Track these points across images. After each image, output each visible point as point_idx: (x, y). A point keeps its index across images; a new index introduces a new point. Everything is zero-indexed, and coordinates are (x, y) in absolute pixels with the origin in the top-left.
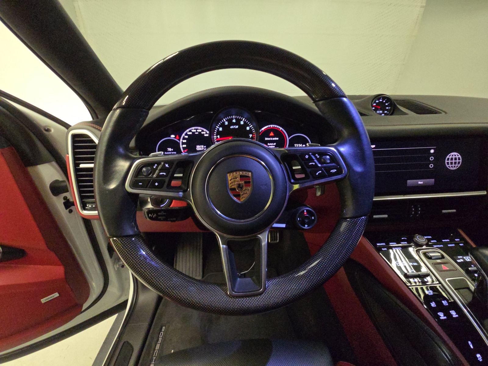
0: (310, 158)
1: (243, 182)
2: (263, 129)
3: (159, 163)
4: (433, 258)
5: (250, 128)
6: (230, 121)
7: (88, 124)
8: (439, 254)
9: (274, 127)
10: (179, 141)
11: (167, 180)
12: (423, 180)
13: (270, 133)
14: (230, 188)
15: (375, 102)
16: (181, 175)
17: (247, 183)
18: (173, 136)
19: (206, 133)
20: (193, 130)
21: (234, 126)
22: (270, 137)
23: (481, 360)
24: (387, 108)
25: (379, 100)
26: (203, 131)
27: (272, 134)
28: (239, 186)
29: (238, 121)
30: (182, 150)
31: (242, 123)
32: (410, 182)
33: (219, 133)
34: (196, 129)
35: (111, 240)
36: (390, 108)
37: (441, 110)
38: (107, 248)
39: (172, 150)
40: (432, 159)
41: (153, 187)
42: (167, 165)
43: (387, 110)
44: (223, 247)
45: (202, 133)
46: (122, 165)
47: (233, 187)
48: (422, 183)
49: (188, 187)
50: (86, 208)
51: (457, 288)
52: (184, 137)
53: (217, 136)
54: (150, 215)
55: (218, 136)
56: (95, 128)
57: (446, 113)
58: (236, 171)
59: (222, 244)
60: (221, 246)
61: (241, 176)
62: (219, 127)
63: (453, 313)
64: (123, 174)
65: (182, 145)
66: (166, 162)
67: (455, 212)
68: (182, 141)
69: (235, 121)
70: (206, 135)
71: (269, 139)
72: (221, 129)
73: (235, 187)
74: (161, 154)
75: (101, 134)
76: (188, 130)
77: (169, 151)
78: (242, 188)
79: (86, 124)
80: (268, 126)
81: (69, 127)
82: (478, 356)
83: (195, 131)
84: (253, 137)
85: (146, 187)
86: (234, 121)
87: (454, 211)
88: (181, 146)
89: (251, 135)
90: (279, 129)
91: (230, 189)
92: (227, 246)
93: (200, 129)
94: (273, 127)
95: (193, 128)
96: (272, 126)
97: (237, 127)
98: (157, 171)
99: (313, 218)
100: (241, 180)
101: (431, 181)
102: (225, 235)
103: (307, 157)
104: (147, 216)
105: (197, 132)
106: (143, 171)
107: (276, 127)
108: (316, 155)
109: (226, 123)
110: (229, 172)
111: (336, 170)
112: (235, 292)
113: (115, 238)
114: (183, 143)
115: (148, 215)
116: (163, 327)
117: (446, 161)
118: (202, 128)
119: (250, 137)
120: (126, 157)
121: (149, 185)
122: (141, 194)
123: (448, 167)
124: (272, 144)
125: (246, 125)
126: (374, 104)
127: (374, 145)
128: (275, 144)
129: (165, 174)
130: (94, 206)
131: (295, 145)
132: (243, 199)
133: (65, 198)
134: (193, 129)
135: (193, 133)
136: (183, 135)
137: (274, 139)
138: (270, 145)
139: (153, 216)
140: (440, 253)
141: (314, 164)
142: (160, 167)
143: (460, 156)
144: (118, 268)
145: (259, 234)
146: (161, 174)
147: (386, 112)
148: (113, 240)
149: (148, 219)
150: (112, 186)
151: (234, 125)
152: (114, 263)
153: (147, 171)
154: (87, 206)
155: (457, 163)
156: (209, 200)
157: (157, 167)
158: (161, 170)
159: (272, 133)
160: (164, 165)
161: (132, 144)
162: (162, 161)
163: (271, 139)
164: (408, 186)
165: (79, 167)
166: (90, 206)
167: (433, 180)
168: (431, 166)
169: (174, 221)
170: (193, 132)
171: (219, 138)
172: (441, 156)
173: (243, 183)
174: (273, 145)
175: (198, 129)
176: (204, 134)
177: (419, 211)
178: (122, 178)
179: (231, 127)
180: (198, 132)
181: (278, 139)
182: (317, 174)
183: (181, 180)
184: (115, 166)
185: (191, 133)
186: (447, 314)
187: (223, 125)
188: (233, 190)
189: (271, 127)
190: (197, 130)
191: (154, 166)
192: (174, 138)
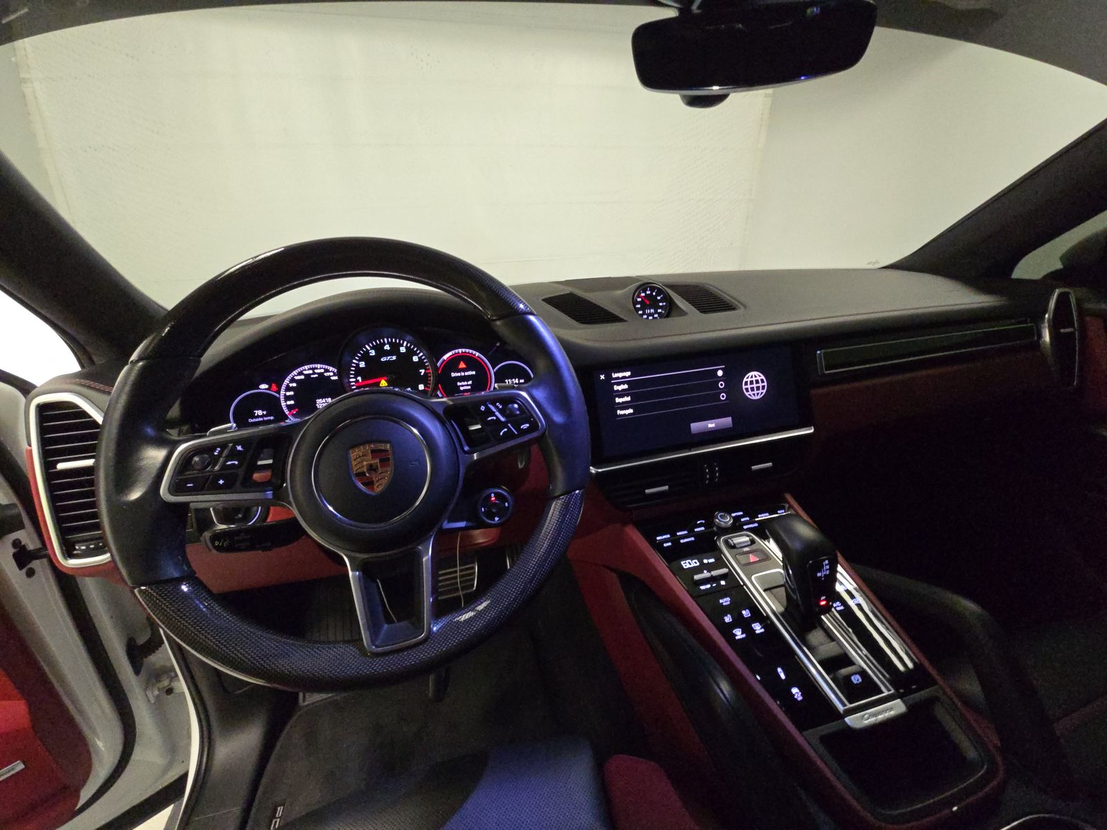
0: (488, 409)
1: (377, 461)
2: (445, 357)
3: (223, 445)
4: (737, 546)
5: (420, 358)
6: (379, 349)
7: (74, 381)
8: (747, 539)
9: (465, 352)
10: (277, 395)
11: (241, 472)
12: (713, 421)
13: (459, 364)
14: (355, 472)
15: (639, 296)
16: (270, 461)
17: (384, 461)
18: (264, 386)
19: (332, 373)
20: (305, 370)
21: (389, 357)
22: (459, 371)
23: (800, 698)
24: (661, 304)
25: (645, 291)
26: (327, 371)
27: (462, 365)
28: (371, 468)
29: (395, 349)
30: (287, 412)
31: (403, 350)
32: (696, 427)
33: (359, 372)
34: (313, 369)
35: (136, 591)
36: (664, 304)
37: (741, 303)
38: (125, 648)
39: (265, 413)
40: (721, 385)
41: (217, 489)
42: (239, 448)
43: (661, 307)
44: (353, 575)
45: (326, 374)
46: (154, 455)
47: (359, 471)
48: (713, 425)
49: (284, 480)
50: (75, 552)
51: (767, 587)
52: (288, 385)
53: (355, 377)
54: (217, 543)
55: (359, 378)
56: (89, 387)
57: (745, 307)
58: (363, 444)
59: (352, 570)
60: (350, 573)
61: (373, 451)
62: (359, 361)
63: (758, 628)
64: (154, 472)
65: (286, 402)
66: (237, 442)
67: (770, 467)
68: (285, 394)
69: (389, 348)
70: (332, 378)
71: (459, 374)
72: (362, 364)
73: (365, 469)
74: (230, 428)
75: (111, 400)
76: (295, 373)
77: (258, 416)
78: (375, 470)
79: (68, 381)
80: (453, 352)
81: (32, 390)
82: (795, 690)
83: (311, 372)
84: (428, 373)
85: (202, 489)
86: (387, 347)
87: (770, 464)
88: (282, 404)
89: (423, 371)
90: (475, 355)
91: (356, 474)
92: (361, 573)
93: (320, 368)
94: (462, 352)
95: (306, 367)
96: (460, 351)
97: (394, 358)
98: (222, 459)
99: (507, 505)
100: (373, 458)
101: (727, 421)
102: (358, 555)
103: (483, 408)
104: (210, 544)
105: (314, 373)
106: (193, 462)
107: (468, 353)
108: (498, 404)
109: (373, 353)
110: (353, 446)
111: (528, 425)
112: (377, 647)
113: (143, 588)
114: (287, 398)
115: (213, 543)
116: (279, 808)
117: (744, 387)
118: (324, 366)
119: (422, 374)
120: (160, 442)
121: (206, 485)
122: (193, 502)
123: (749, 396)
124: (466, 383)
125: (410, 352)
126: (639, 300)
127: (628, 371)
128: (470, 382)
129: (236, 463)
130: (92, 546)
131: (506, 381)
132: (379, 489)
133: (16, 543)
134: (307, 369)
135: (308, 376)
136: (287, 381)
137: (466, 374)
138: (463, 386)
139: (223, 544)
140: (748, 536)
141: (495, 418)
142: (225, 453)
143: (763, 377)
144: (157, 697)
145: (419, 544)
146: (229, 463)
147: (659, 311)
148: (141, 591)
149: (214, 552)
150: (135, 495)
151: (387, 356)
152: (147, 685)
153: (202, 461)
154: (77, 547)
155: (761, 387)
156: (320, 497)
157: (221, 453)
158: (228, 458)
159: (462, 362)
160: (234, 448)
161: (175, 412)
162: (231, 441)
163: (463, 374)
164: (693, 432)
165: (56, 468)
166: (83, 548)
167: (729, 419)
168: (723, 396)
169: (269, 549)
170: (305, 375)
171: (360, 381)
172: (734, 379)
173: (377, 463)
174: (468, 385)
175: (317, 368)
176: (330, 376)
177: (717, 471)
178: (153, 478)
179: (382, 360)
180: (317, 373)
181: (474, 373)
182: (501, 434)
183: (270, 470)
184: (139, 460)
185: (302, 377)
186: (748, 630)
187: (365, 357)
188: (360, 475)
189: (459, 353)
190: (316, 371)
191: (215, 450)
192: (266, 389)
